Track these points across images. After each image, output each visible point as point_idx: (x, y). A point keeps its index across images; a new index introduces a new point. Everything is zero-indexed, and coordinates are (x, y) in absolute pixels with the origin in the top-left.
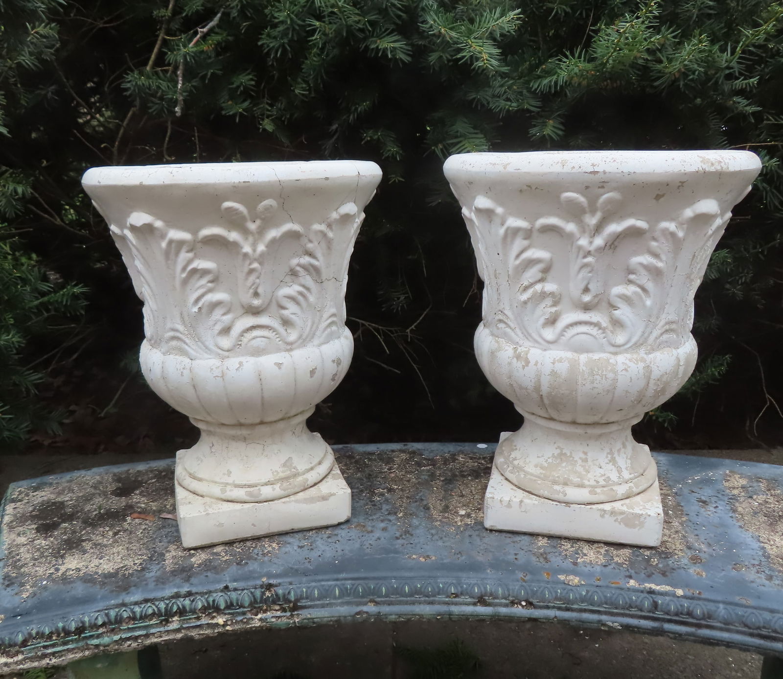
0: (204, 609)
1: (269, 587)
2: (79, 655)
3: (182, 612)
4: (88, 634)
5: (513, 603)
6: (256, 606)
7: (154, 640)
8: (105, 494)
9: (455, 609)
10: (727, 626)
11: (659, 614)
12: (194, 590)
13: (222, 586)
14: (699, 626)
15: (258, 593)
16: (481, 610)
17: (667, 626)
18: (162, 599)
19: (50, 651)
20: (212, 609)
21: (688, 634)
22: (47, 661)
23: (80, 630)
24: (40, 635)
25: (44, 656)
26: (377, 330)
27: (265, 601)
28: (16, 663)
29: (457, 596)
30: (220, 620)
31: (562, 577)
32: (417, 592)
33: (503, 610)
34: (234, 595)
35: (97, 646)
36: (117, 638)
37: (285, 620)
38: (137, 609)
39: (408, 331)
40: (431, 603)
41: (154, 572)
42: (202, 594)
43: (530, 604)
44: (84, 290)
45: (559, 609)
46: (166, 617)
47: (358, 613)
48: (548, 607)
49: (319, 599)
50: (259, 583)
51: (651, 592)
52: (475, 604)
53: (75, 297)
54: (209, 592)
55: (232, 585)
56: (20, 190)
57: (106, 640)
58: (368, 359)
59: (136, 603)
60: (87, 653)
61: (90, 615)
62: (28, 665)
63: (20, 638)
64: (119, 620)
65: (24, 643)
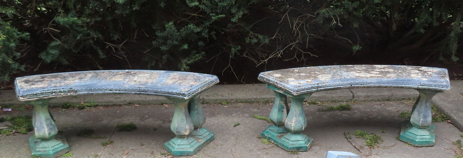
0: (59, 92)
1: (71, 88)
2: (36, 99)
3: (55, 92)
4: (38, 95)
5: (116, 91)
6: (69, 92)
7: (50, 97)
8: (38, 78)
9: (106, 92)
10: (151, 91)
11: (140, 91)
12: (57, 89)
13: (62, 88)
14: (146, 92)
15: (69, 89)
16: (110, 92)
17: (142, 93)
18: (51, 90)
19: (31, 97)
20: (61, 92)
21: (145, 93)
22: (31, 99)
23: (36, 94)
24: (29, 95)
25: (30, 98)
26: (117, 46)
27: (70, 91)
28: (25, 99)
29: (106, 89)
30: (62, 94)
31: (125, 86)
32: (99, 89)
33: (114, 92)
34: (65, 90)
35: (39, 97)
36: (43, 96)
37: (74, 94)
38: (47, 91)
39: (120, 46)
40: (102, 91)
41: (49, 87)
42: (58, 89)
43: (119, 91)
44: (29, 34)
45: (124, 91)
46: (52, 93)
47: (88, 93)
48: (122, 91)
49: (81, 90)
50: (69, 88)
51: (139, 87)
52: (109, 91)
53: (27, 35)
54: (60, 89)
55: (64, 88)
56: (12, 12)
57: (41, 96)
58: (114, 55)
59: (46, 90)
60: (38, 98)
61: (38, 92)
62: (27, 100)
63: (26, 95)
64: (43, 93)
65: (26, 96)
